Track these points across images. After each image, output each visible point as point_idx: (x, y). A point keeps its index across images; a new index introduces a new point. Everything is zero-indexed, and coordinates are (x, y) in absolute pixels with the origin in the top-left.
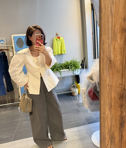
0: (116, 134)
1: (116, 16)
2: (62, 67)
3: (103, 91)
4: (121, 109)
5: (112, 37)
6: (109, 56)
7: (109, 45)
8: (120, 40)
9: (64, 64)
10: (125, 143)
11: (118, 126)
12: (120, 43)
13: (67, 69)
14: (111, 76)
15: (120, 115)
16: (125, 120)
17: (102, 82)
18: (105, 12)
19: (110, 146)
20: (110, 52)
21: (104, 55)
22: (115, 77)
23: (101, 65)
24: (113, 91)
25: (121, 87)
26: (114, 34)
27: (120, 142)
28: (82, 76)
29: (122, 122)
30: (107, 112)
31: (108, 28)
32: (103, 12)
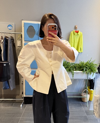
2: (75, 67)
9: (78, 65)
13: (81, 70)
28: (97, 82)
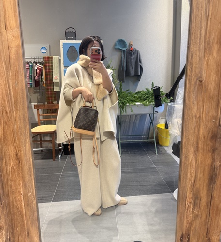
0: (203, 193)
1: (213, 19)
3: (187, 124)
4: (213, 154)
5: (205, 49)
6: (199, 75)
7: (200, 59)
8: (217, 53)
10: (215, 209)
11: (207, 181)
12: (217, 57)
14: (201, 103)
15: (210, 163)
16: (217, 172)
17: (186, 110)
18: (197, 13)
19: (193, 210)
20: (201, 69)
21: (192, 72)
22: (206, 106)
23: (187, 86)
24: (201, 127)
25: (213, 122)
26: (209, 44)
27: (208, 206)
29: (214, 176)
30: (191, 156)
31: (200, 35)
32: (195, 13)
